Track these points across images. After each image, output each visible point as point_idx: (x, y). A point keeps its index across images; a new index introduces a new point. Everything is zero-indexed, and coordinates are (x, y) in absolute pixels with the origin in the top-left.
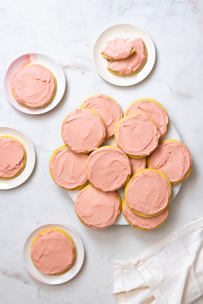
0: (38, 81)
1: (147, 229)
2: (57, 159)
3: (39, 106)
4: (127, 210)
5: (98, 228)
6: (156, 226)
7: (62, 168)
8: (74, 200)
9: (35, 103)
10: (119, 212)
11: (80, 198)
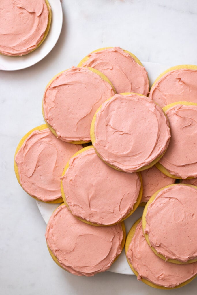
0: (21, 11)
1: (162, 287)
2: (29, 147)
3: (16, 54)
4: (133, 251)
5: (80, 273)
6: (178, 284)
7: (36, 163)
8: (47, 221)
9: (10, 47)
10: (120, 251)
11: (57, 218)
